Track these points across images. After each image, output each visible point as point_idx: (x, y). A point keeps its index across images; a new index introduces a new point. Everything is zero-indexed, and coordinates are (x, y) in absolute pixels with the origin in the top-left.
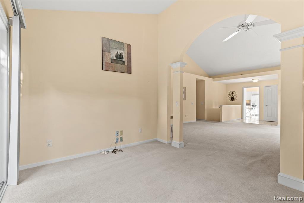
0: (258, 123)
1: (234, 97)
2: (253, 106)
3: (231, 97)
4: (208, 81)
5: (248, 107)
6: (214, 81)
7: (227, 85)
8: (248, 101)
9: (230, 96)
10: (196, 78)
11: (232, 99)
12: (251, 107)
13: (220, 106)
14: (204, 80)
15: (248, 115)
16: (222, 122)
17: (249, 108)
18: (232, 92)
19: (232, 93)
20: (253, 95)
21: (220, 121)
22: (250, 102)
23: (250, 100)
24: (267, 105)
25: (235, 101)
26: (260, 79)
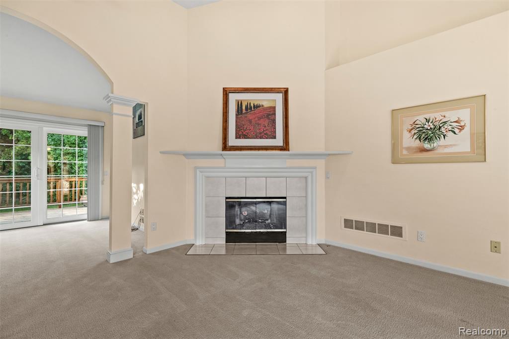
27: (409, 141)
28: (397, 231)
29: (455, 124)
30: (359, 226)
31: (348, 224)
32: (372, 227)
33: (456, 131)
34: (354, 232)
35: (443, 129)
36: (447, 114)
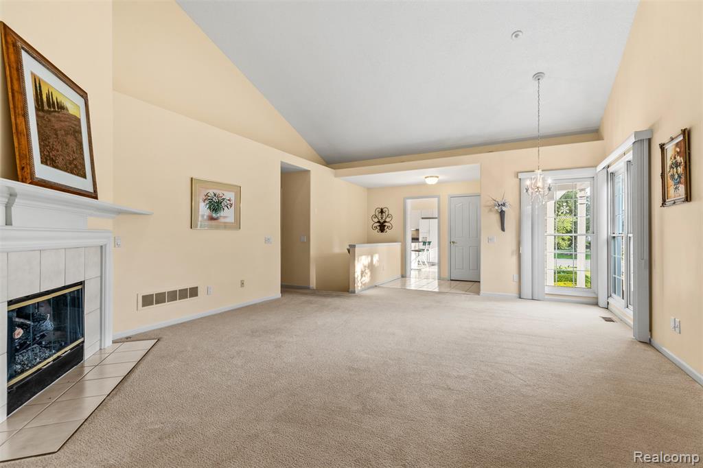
0: (437, 290)
1: (385, 222)
2: (424, 243)
3: (379, 222)
4: (320, 176)
5: (414, 245)
6: (336, 176)
7: (370, 190)
8: (415, 233)
9: (376, 220)
10: (282, 162)
11: (382, 227)
12: (421, 246)
13: (350, 246)
14: (309, 171)
15: (414, 265)
16: (354, 292)
17: (417, 249)
18: (382, 209)
19: (382, 212)
20: (423, 218)
21: (350, 290)
22: (418, 234)
23: (418, 230)
24: (453, 242)
25: (388, 233)
26: (441, 177)
27: (203, 210)
28: (194, 292)
29: (228, 202)
30: (161, 298)
31: (147, 301)
32: (173, 296)
33: (229, 207)
34: (155, 308)
35: (222, 204)
36: (225, 193)
